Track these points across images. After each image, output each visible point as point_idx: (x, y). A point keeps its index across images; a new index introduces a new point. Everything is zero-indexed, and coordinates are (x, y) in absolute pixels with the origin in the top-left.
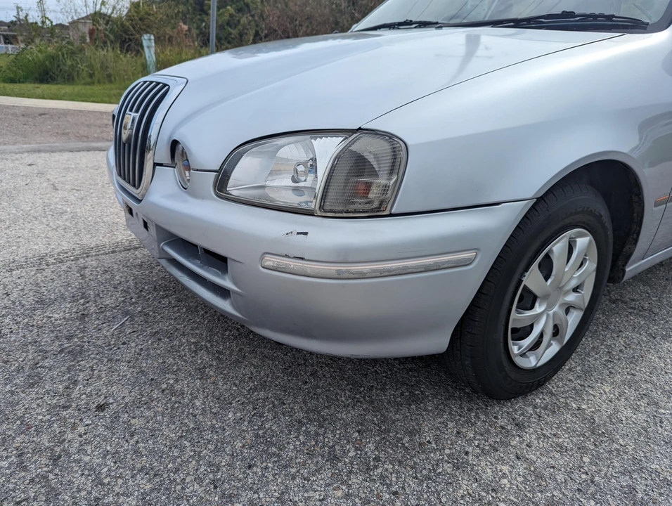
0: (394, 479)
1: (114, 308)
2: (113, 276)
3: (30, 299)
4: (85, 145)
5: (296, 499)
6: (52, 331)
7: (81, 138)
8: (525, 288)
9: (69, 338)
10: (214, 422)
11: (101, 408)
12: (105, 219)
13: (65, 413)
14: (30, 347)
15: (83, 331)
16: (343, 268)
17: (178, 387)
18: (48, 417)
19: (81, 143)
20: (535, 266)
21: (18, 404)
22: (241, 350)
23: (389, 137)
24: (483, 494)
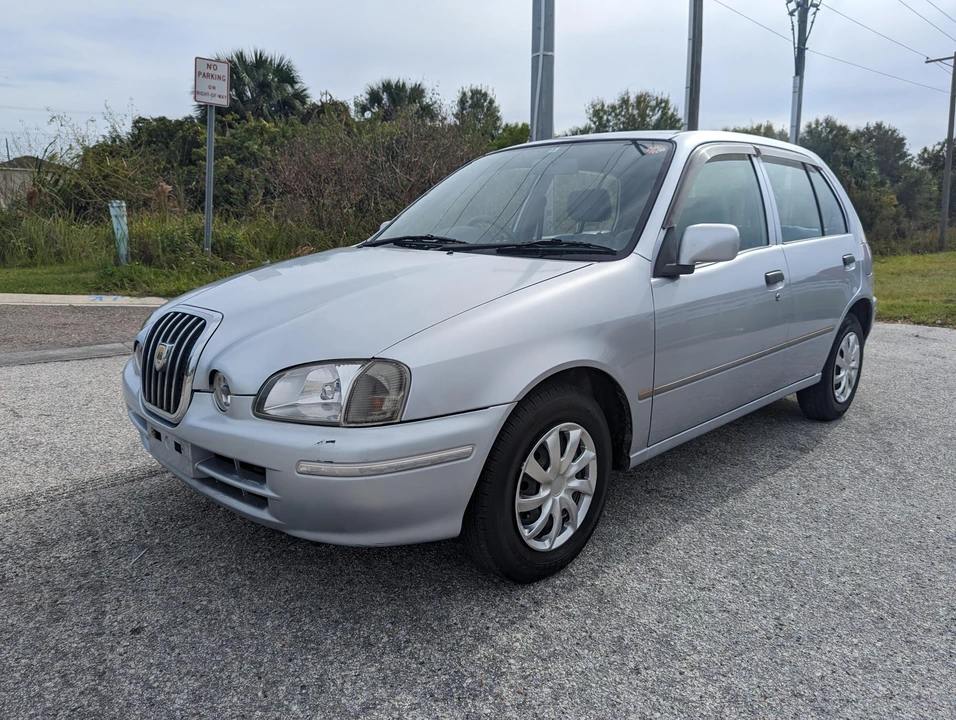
0: (422, 654)
1: (128, 543)
2: (120, 511)
3: (29, 542)
4: (37, 354)
5: (334, 677)
6: (64, 571)
7: (31, 344)
8: (525, 475)
9: (85, 575)
10: (253, 630)
11: (135, 631)
12: (94, 449)
13: (99, 639)
14: (43, 587)
15: (99, 568)
16: (365, 467)
17: (212, 607)
18: (84, 644)
19: (32, 352)
20: (531, 457)
21: (47, 637)
22: (274, 569)
23: (397, 364)
24: (497, 655)
